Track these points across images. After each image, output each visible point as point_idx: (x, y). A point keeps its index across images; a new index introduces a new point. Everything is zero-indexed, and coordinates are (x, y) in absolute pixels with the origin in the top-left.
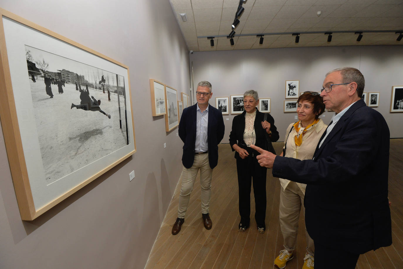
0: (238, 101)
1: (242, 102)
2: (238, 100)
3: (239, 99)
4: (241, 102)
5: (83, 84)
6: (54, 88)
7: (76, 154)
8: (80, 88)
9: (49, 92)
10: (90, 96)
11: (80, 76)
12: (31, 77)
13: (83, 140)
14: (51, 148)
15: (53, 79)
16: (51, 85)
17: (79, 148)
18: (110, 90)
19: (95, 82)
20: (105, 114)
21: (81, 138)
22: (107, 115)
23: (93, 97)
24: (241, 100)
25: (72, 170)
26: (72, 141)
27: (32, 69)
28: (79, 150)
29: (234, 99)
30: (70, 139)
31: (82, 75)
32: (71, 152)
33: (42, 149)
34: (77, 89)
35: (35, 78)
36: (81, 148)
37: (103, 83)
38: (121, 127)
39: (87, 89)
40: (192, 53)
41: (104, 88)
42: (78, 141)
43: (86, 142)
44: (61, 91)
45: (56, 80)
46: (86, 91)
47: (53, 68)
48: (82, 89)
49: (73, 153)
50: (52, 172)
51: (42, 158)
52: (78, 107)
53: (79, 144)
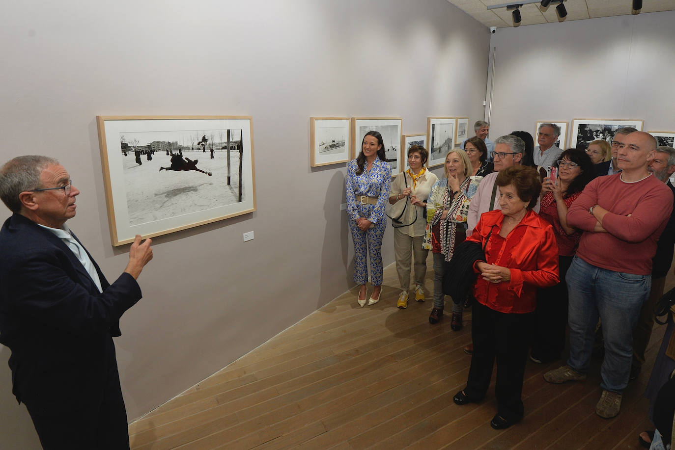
0: (591, 132)
1: (601, 135)
2: (590, 130)
3: (593, 129)
4: (597, 136)
5: (175, 149)
6: (144, 157)
7: (161, 207)
8: (171, 153)
9: (138, 161)
10: (184, 158)
11: (173, 143)
12: (124, 153)
13: (170, 196)
14: (136, 201)
15: (143, 151)
16: (141, 155)
17: (165, 202)
18: (214, 148)
19: (191, 145)
20: (203, 172)
21: (168, 195)
22: (206, 173)
23: (187, 159)
24: (598, 131)
25: (156, 219)
26: (158, 196)
27: (125, 148)
28: (165, 204)
29: (582, 127)
30: (156, 195)
31: (174, 141)
32: (156, 205)
33: (128, 201)
34: (168, 154)
35: (127, 153)
36: (167, 203)
37: (203, 143)
38: (229, 183)
39: (180, 152)
40: (494, 31)
41: (204, 148)
42: (164, 196)
43: (174, 198)
44: (150, 158)
45: (146, 151)
46: (179, 154)
47: (143, 142)
48: (174, 153)
49: (158, 206)
50: (135, 218)
51: (128, 207)
52: (167, 169)
53: (166, 200)
